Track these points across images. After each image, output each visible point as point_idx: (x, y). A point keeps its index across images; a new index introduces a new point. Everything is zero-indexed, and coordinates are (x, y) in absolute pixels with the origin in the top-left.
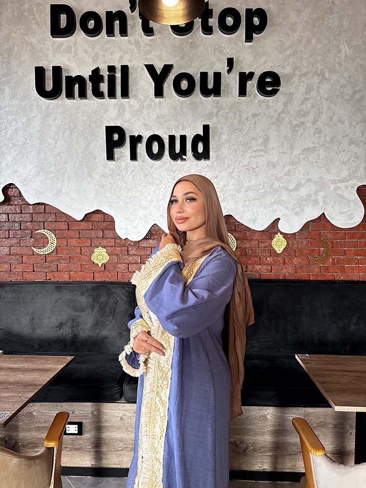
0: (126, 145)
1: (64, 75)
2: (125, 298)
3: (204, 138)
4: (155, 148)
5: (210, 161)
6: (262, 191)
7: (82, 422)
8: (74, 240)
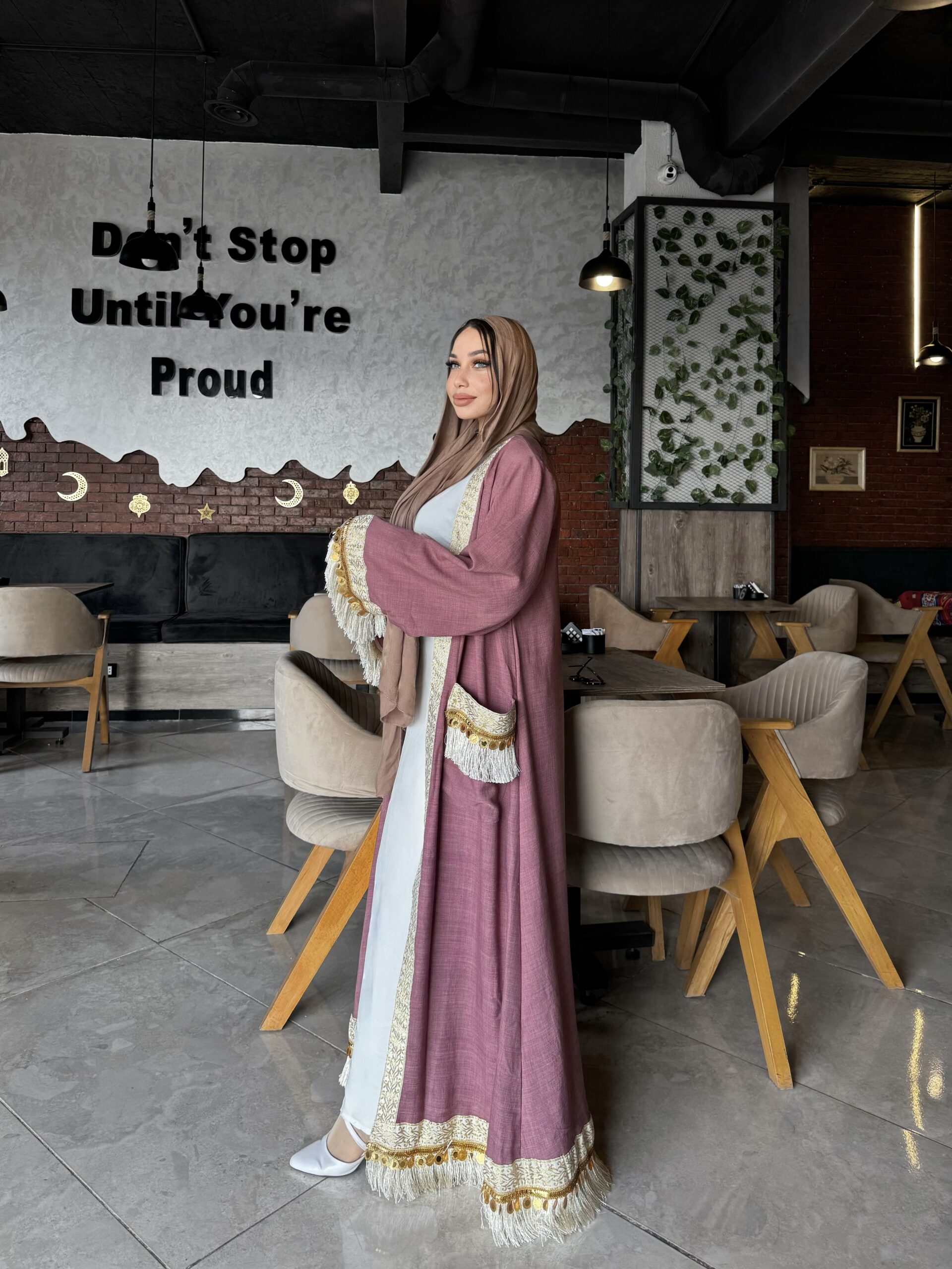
0: (175, 378)
1: (106, 298)
2: (168, 552)
3: (266, 374)
4: (209, 383)
5: (273, 400)
6: (331, 435)
7: (116, 664)
8: (109, 485)
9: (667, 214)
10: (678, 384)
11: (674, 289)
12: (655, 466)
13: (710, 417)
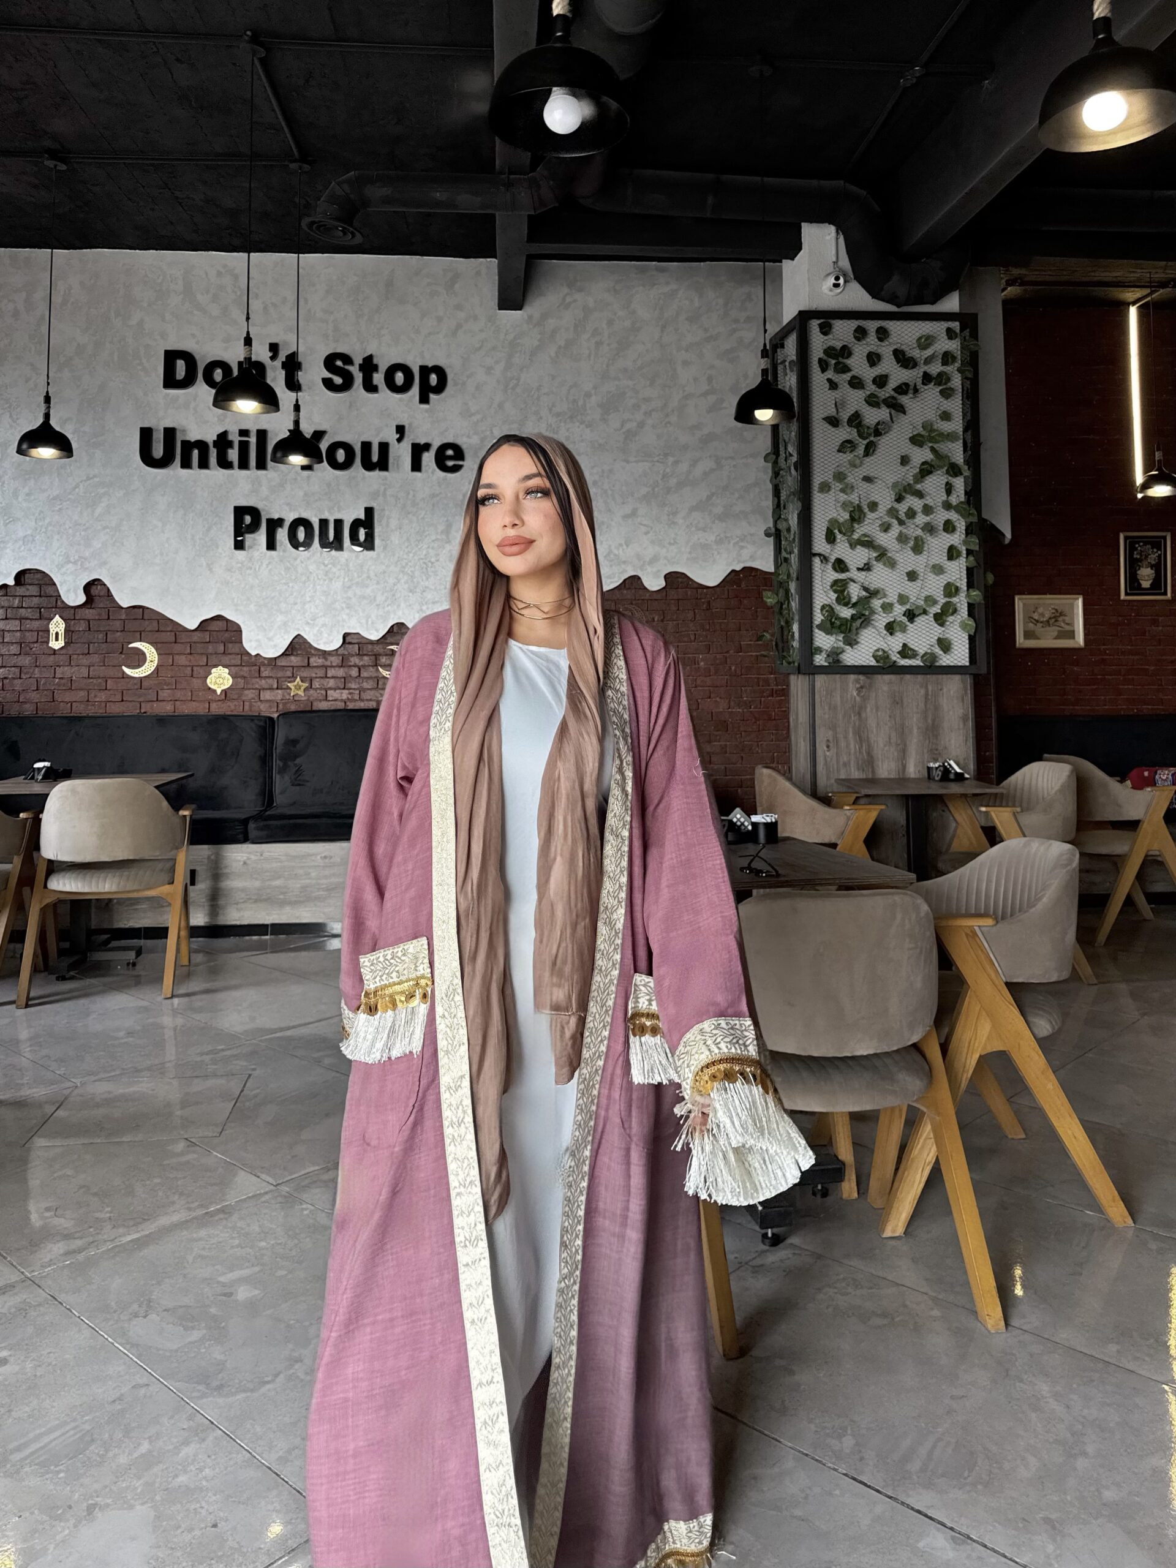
0: (261, 530)
1: (179, 438)
2: (253, 734)
3: (366, 523)
4: (301, 534)
5: (375, 552)
7: (196, 870)
8: (183, 657)
9: (834, 330)
10: (853, 527)
11: (845, 416)
12: (829, 623)
13: (892, 564)
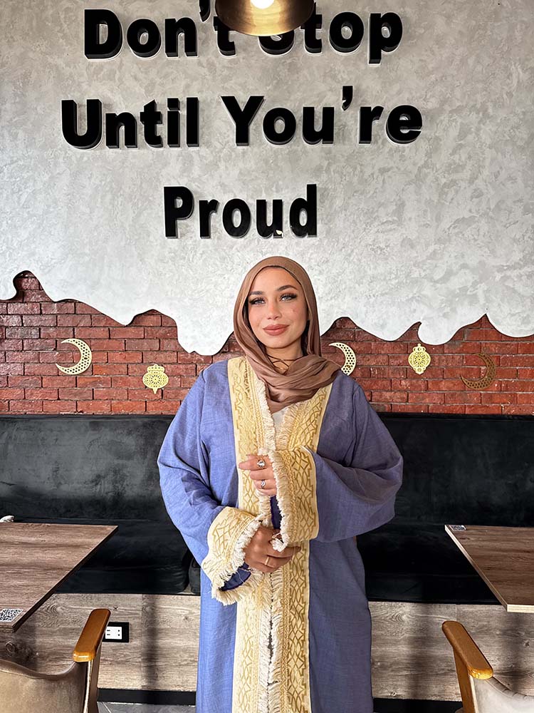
0: (194, 214)
1: (104, 112)
3: (308, 204)
4: (237, 219)
5: (318, 238)
6: (394, 282)
7: (128, 623)
8: (118, 354)
